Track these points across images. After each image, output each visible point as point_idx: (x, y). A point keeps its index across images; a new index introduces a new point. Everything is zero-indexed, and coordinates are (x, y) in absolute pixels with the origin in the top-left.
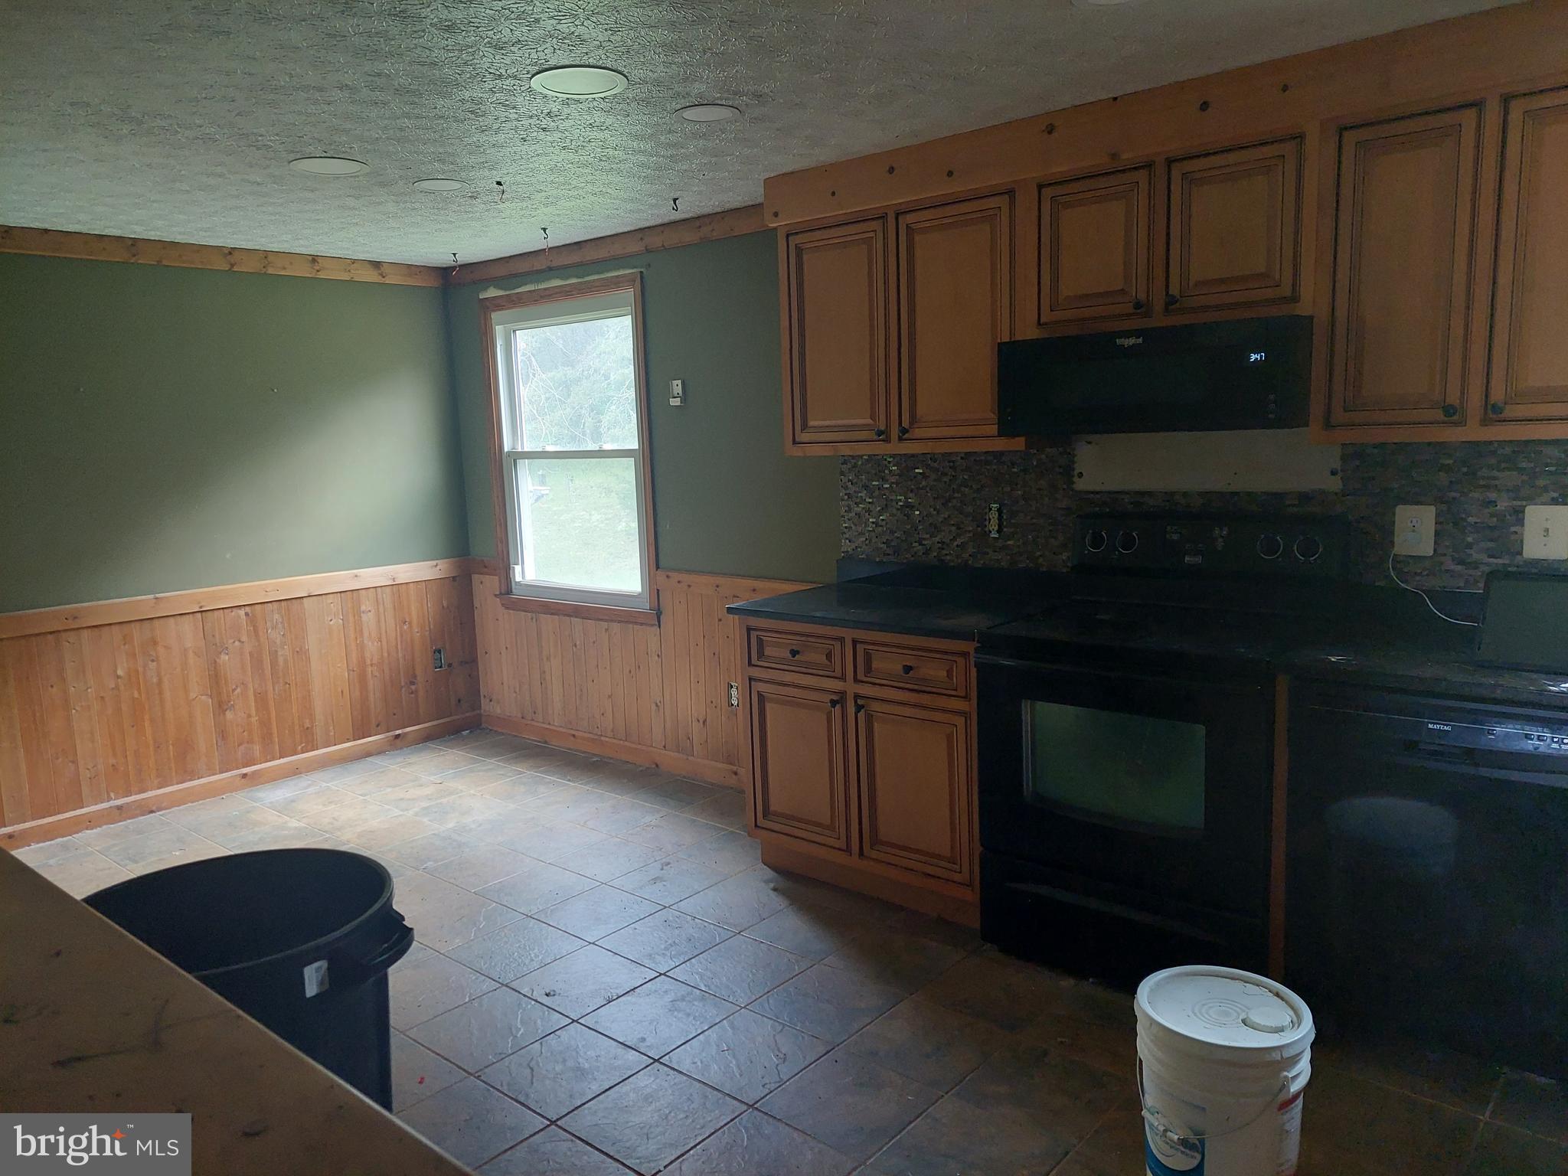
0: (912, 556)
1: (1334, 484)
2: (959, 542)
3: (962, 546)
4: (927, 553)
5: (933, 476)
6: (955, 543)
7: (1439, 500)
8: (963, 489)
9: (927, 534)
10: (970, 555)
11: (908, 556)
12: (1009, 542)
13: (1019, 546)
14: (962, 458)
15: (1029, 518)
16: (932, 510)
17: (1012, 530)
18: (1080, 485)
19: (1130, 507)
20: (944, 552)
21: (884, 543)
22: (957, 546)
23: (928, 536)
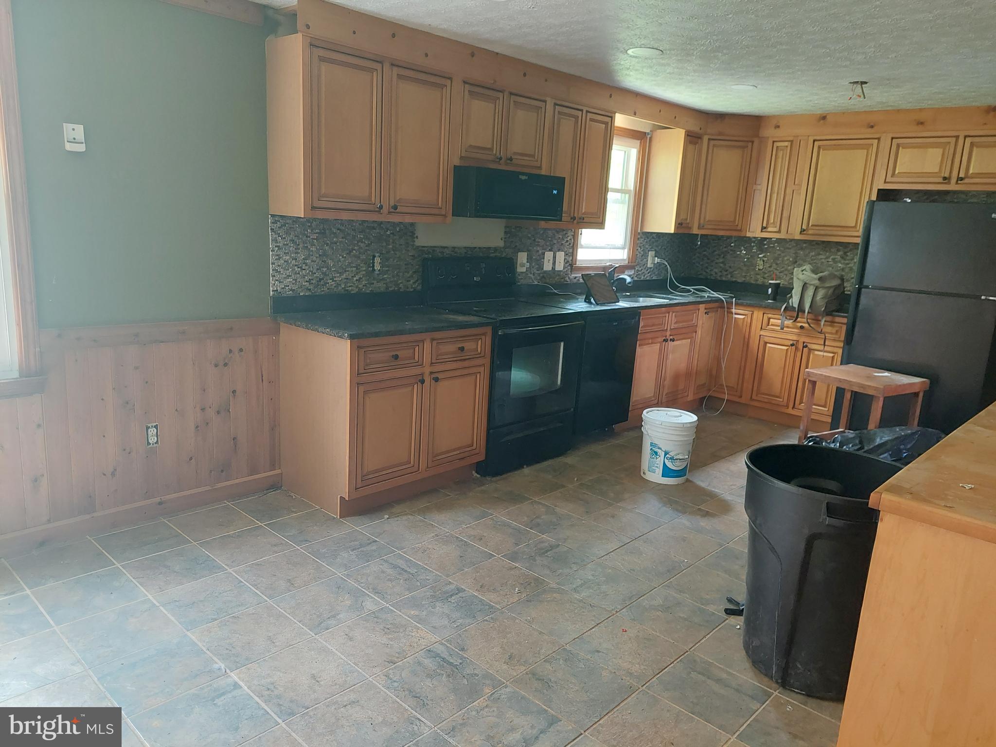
0: (328, 289)
1: (501, 244)
2: (357, 277)
3: (359, 280)
4: (338, 285)
5: (342, 235)
6: (355, 279)
7: (528, 251)
8: (359, 244)
9: (338, 273)
10: (363, 286)
11: (325, 289)
12: (385, 276)
13: (390, 278)
14: (360, 224)
15: (395, 261)
16: (341, 257)
17: (387, 269)
18: (419, 242)
19: (439, 254)
20: (349, 285)
21: (307, 281)
22: (357, 280)
23: (339, 275)
